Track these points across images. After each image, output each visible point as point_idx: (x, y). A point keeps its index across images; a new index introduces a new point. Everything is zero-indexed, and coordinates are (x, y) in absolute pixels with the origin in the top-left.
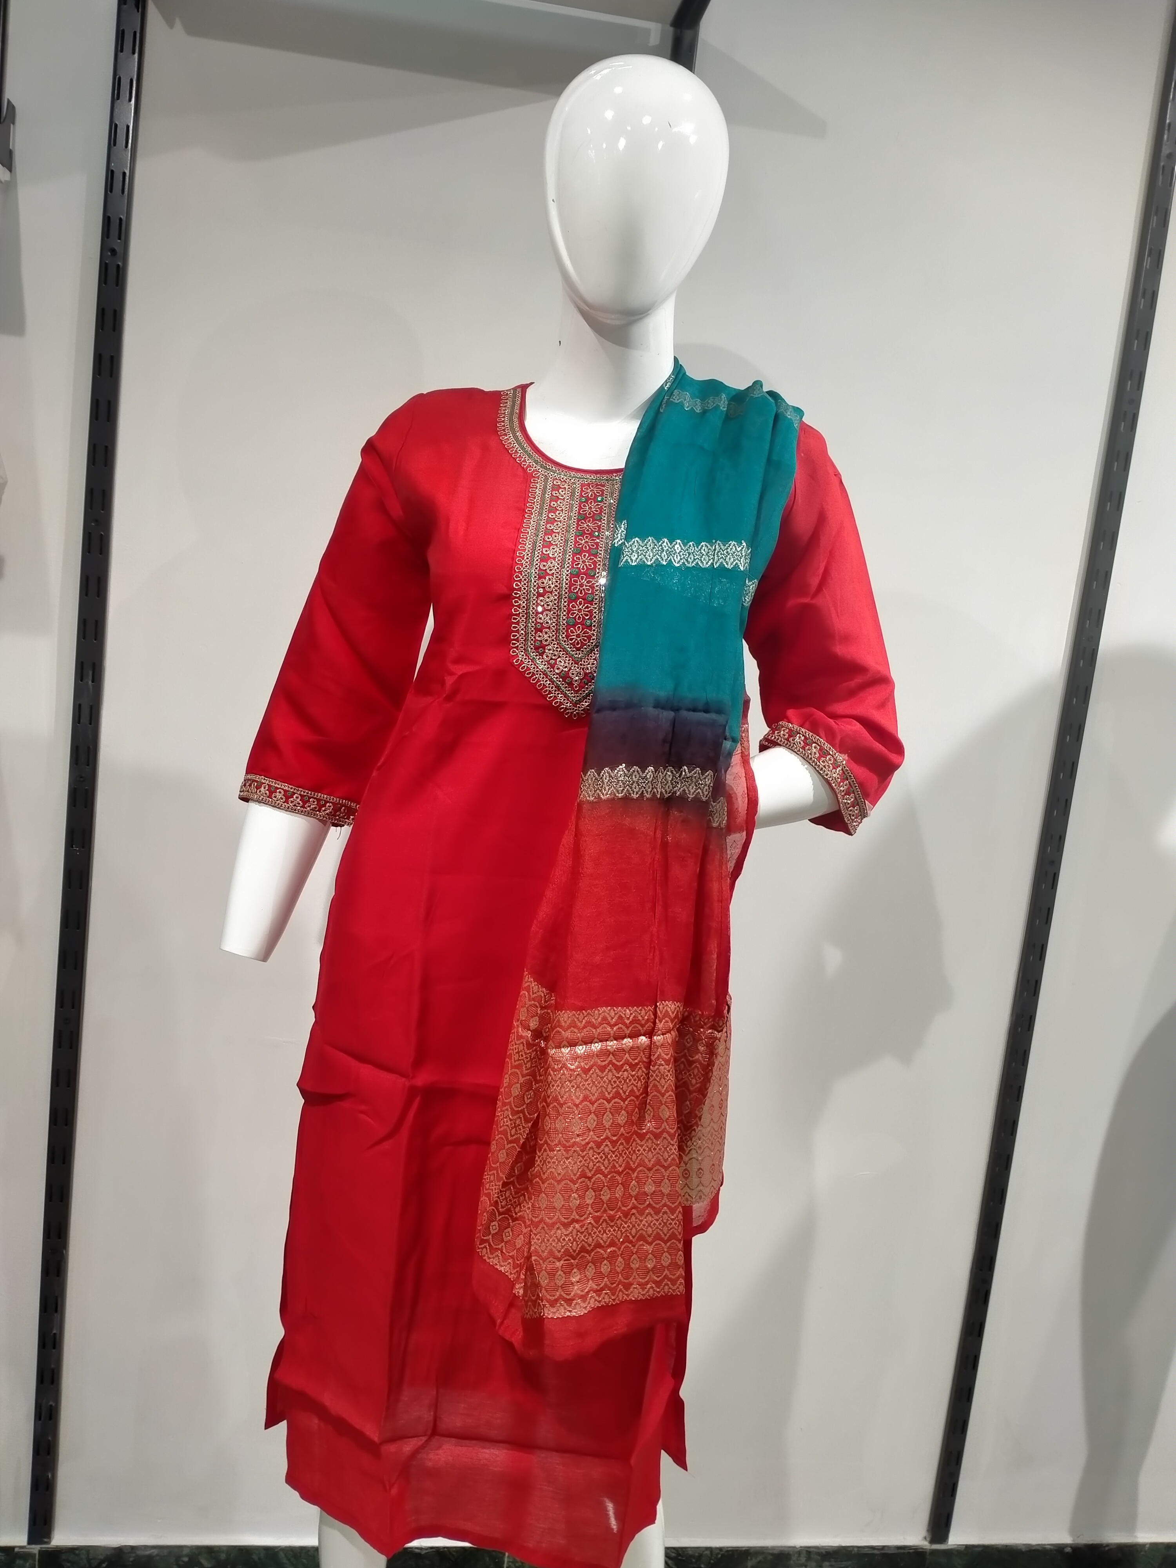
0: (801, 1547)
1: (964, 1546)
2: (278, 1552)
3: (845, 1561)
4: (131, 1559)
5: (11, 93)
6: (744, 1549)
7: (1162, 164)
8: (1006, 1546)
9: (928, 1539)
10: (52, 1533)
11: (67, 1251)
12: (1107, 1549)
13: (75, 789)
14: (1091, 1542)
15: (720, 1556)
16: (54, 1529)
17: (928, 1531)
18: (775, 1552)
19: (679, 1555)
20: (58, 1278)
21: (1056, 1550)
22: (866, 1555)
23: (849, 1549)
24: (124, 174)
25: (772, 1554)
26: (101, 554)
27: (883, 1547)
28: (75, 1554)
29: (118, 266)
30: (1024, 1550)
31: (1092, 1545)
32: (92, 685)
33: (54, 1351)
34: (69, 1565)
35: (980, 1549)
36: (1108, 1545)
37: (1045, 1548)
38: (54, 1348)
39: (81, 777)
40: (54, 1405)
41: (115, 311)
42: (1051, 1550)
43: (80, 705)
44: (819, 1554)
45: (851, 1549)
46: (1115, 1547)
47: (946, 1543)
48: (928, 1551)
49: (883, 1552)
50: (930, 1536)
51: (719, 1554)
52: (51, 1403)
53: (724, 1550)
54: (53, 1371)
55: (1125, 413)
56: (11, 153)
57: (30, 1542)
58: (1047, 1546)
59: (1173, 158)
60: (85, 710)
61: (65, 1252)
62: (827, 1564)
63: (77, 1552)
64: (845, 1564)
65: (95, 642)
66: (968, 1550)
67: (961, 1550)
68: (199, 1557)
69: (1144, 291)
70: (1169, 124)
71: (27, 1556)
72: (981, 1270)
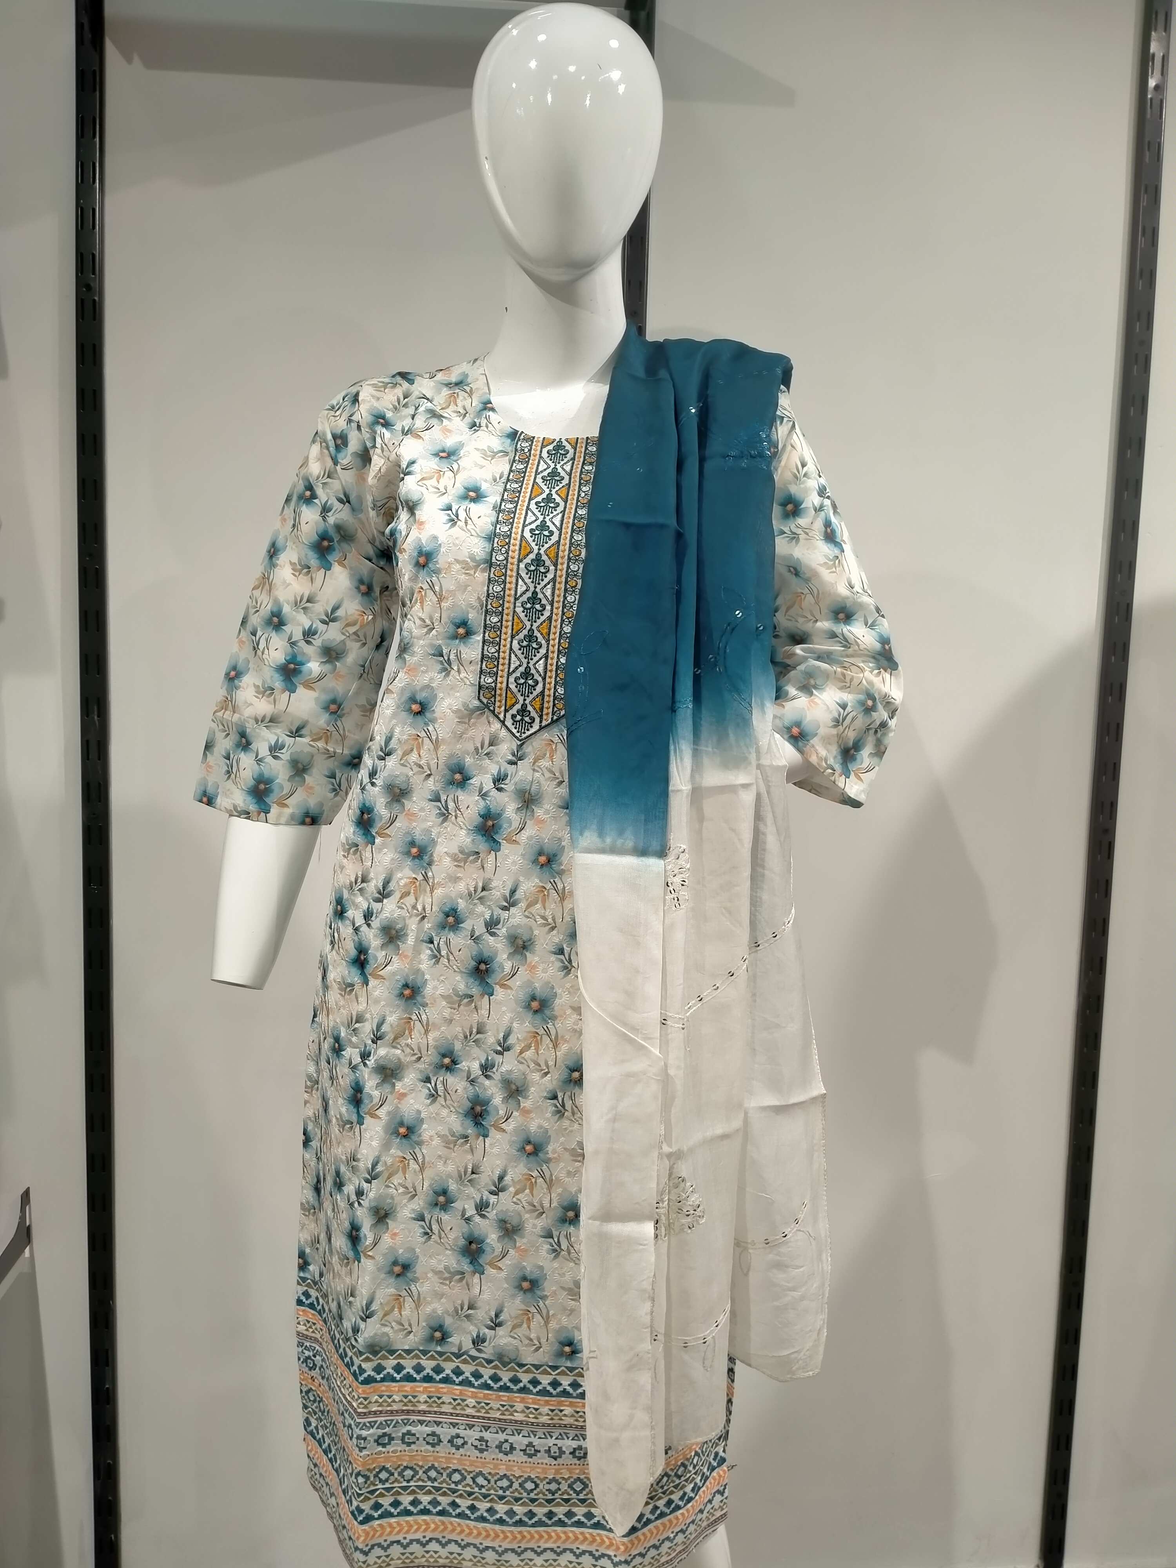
7: (1151, 95)
9: (1041, 1566)
13: (89, 826)
17: (1040, 1556)
20: (106, 1330)
24: (94, 210)
26: (97, 589)
29: (94, 300)
32: (98, 720)
33: (107, 1406)
38: (108, 1404)
39: (94, 814)
40: (112, 1463)
41: (94, 345)
43: (87, 741)
50: (1043, 1564)
52: (109, 1459)
54: (108, 1427)
55: (1137, 355)
59: (1160, 90)
60: (93, 745)
61: (113, 1303)
65: (98, 676)
69: (1144, 228)
70: (1153, 54)
72: (1071, 1272)
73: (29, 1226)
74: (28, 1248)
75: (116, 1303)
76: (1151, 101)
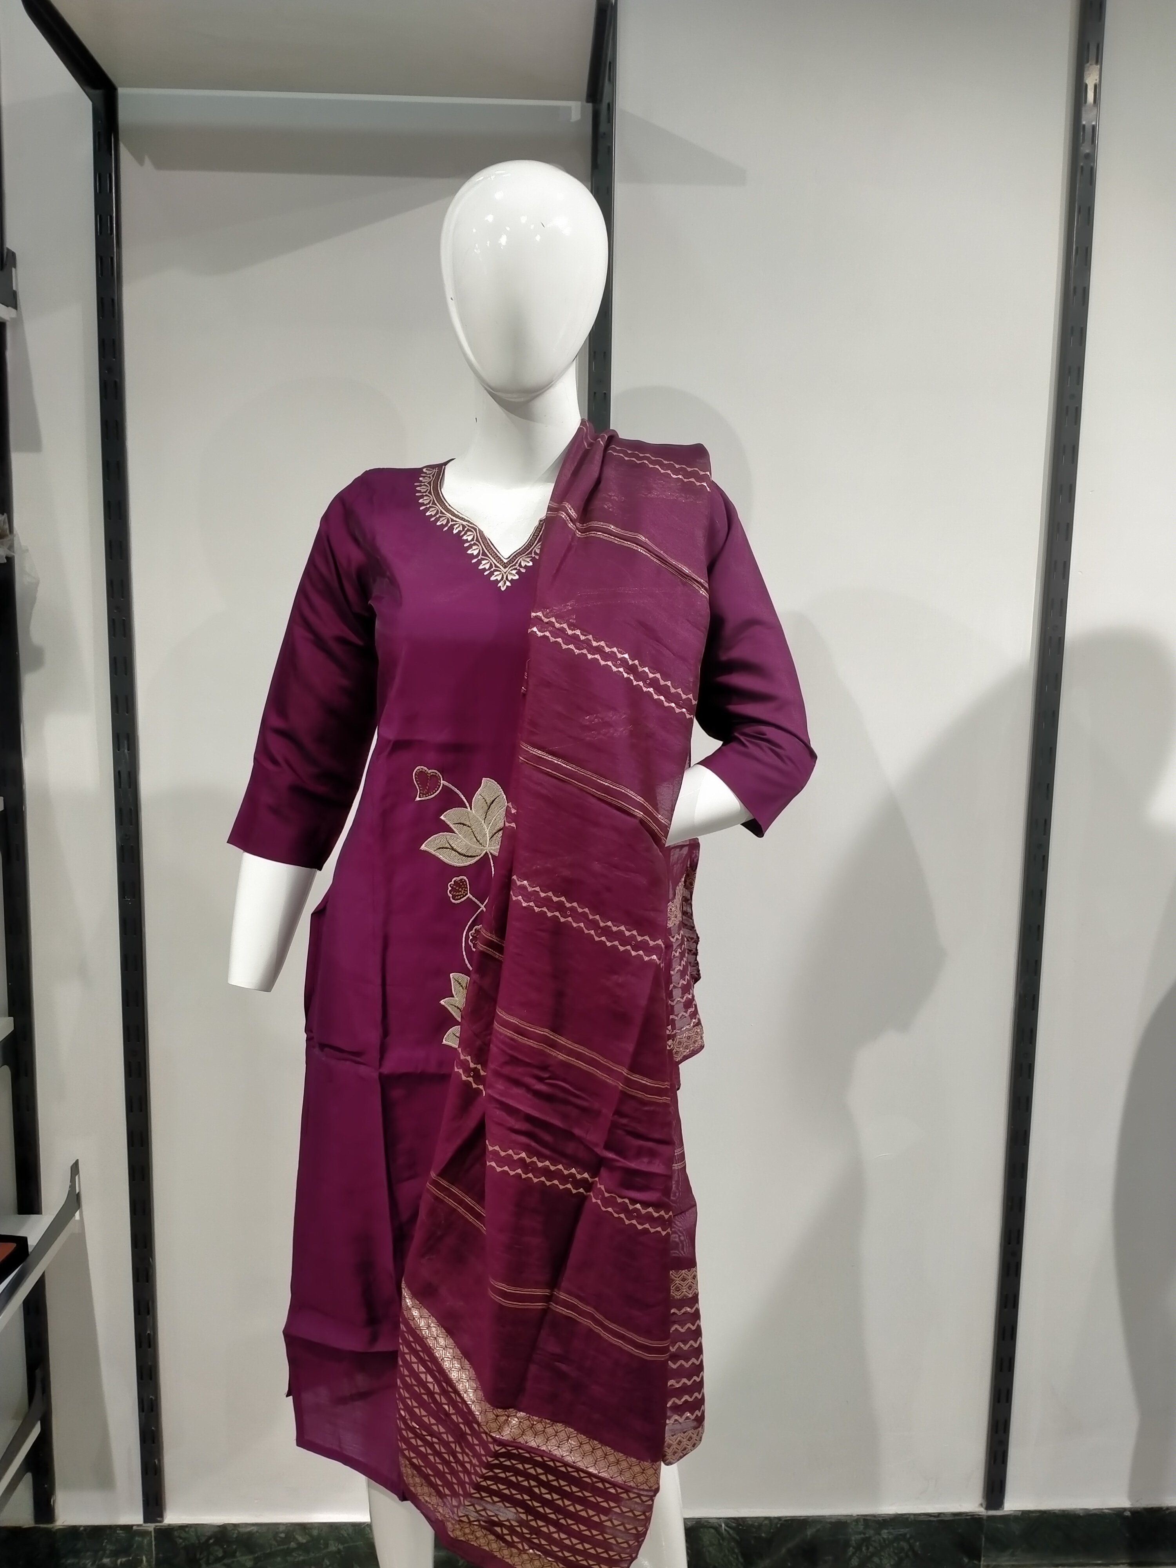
0: (858, 1515)
1: (1021, 1512)
2: (364, 1527)
3: (903, 1528)
4: (235, 1536)
5: (11, 243)
6: (802, 1518)
7: (1082, 164)
8: (1063, 1511)
9: (984, 1506)
10: (164, 1512)
12: (1167, 1512)
13: (122, 846)
14: (1150, 1506)
15: (779, 1525)
16: (165, 1510)
17: (983, 1498)
18: (833, 1521)
19: (739, 1524)
20: (147, 1283)
21: (1114, 1514)
22: (922, 1522)
23: (905, 1517)
24: (113, 300)
25: (831, 1523)
26: (125, 637)
27: (940, 1513)
28: (185, 1532)
29: (116, 382)
30: (1081, 1514)
31: (1152, 1508)
32: (128, 753)
33: (149, 1349)
34: (181, 1541)
35: (1037, 1515)
36: (1168, 1509)
37: (1103, 1512)
38: (150, 1347)
39: (126, 836)
40: (153, 1398)
41: (116, 422)
42: (1109, 1514)
43: (119, 772)
44: (876, 1522)
45: (908, 1516)
47: (1000, 1509)
48: (985, 1518)
49: (939, 1518)
50: (986, 1503)
51: (777, 1524)
52: (151, 1397)
53: (783, 1520)
54: (150, 1367)
55: (1067, 407)
56: (14, 294)
57: (145, 1521)
59: (1091, 157)
60: (124, 776)
61: (152, 1260)
62: (886, 1531)
63: (187, 1529)
64: (903, 1531)
65: (127, 714)
66: (1025, 1516)
67: (1018, 1516)
68: (294, 1533)
69: (1075, 288)
70: (1084, 126)
71: (144, 1533)
72: (1009, 1244)
73: (79, 1193)
74: (78, 1212)
75: (155, 1260)
76: (1082, 167)
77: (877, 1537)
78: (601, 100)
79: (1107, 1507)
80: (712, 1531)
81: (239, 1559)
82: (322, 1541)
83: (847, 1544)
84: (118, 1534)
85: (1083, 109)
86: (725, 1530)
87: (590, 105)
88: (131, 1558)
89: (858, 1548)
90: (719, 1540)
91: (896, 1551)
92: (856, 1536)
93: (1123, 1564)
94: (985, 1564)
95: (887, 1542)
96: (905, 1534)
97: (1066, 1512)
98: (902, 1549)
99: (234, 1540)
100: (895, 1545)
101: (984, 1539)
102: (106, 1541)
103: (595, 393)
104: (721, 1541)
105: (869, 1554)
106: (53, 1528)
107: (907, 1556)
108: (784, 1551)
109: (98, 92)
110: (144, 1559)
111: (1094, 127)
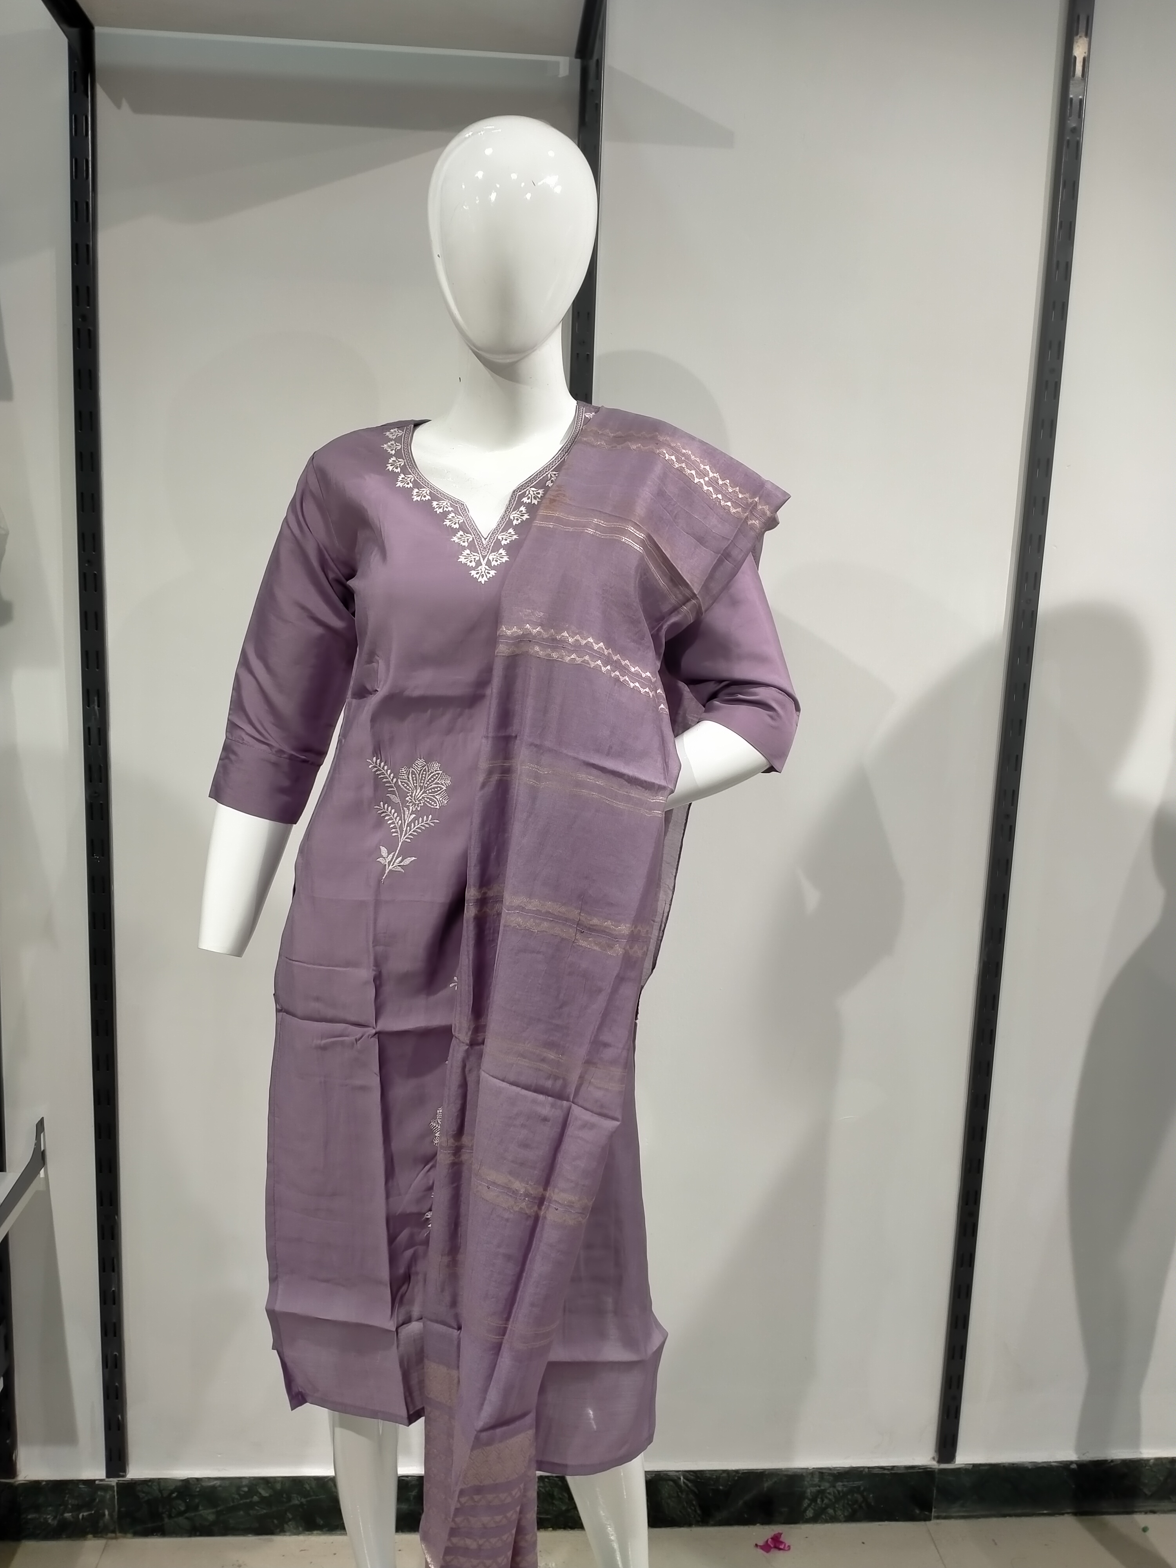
0: (814, 1468)
1: (972, 1465)
2: (328, 1481)
3: (857, 1481)
4: (198, 1489)
6: (759, 1471)
7: (1068, 138)
8: (1013, 1464)
9: (937, 1459)
10: (127, 1467)
11: (119, 1217)
12: (1112, 1464)
13: (91, 803)
14: (1095, 1459)
15: (736, 1478)
16: (128, 1465)
17: (936, 1451)
18: (789, 1473)
19: (697, 1477)
20: (112, 1241)
21: (1061, 1466)
22: (877, 1475)
23: (860, 1470)
24: (88, 246)
25: (787, 1476)
26: (96, 591)
27: (894, 1466)
28: (148, 1485)
29: (89, 330)
30: (1030, 1467)
31: (1098, 1461)
32: (99, 710)
33: (114, 1306)
34: (143, 1495)
35: (986, 1468)
36: (1112, 1461)
37: (1051, 1465)
38: (114, 1304)
39: (96, 793)
40: (118, 1356)
41: (90, 371)
42: (1057, 1467)
43: (89, 728)
44: (831, 1474)
45: (862, 1469)
46: (1119, 1462)
47: (952, 1462)
48: (936, 1470)
49: (893, 1472)
50: (938, 1456)
51: (735, 1476)
52: (115, 1354)
53: (741, 1473)
54: (115, 1324)
55: (1047, 382)
57: (108, 1476)
58: (1053, 1464)
59: (1077, 131)
60: (94, 732)
61: (118, 1218)
62: (840, 1484)
63: (150, 1484)
64: (857, 1484)
65: (97, 670)
66: (976, 1469)
67: (968, 1469)
68: (257, 1487)
69: (1058, 263)
70: (1071, 99)
71: (106, 1488)
72: (967, 1204)
73: (44, 1150)
74: (43, 1170)
75: (120, 1217)
76: (1068, 141)
77: (831, 1490)
78: (591, 57)
79: (1054, 1460)
80: (671, 1483)
81: (202, 1512)
82: (284, 1496)
83: (802, 1496)
84: (80, 1488)
85: (1071, 82)
86: (684, 1482)
87: (579, 61)
88: (93, 1512)
89: (814, 1500)
90: (677, 1492)
91: (850, 1503)
92: (811, 1488)
93: (1068, 1513)
94: (936, 1515)
95: (841, 1494)
96: (859, 1487)
97: (1015, 1465)
98: (856, 1501)
99: (197, 1494)
100: (849, 1497)
101: (935, 1491)
102: (67, 1496)
103: (578, 354)
104: (680, 1494)
105: (823, 1506)
106: (15, 1482)
107: (861, 1507)
108: (741, 1503)
109: (75, 31)
110: (107, 1513)
111: (1081, 101)
